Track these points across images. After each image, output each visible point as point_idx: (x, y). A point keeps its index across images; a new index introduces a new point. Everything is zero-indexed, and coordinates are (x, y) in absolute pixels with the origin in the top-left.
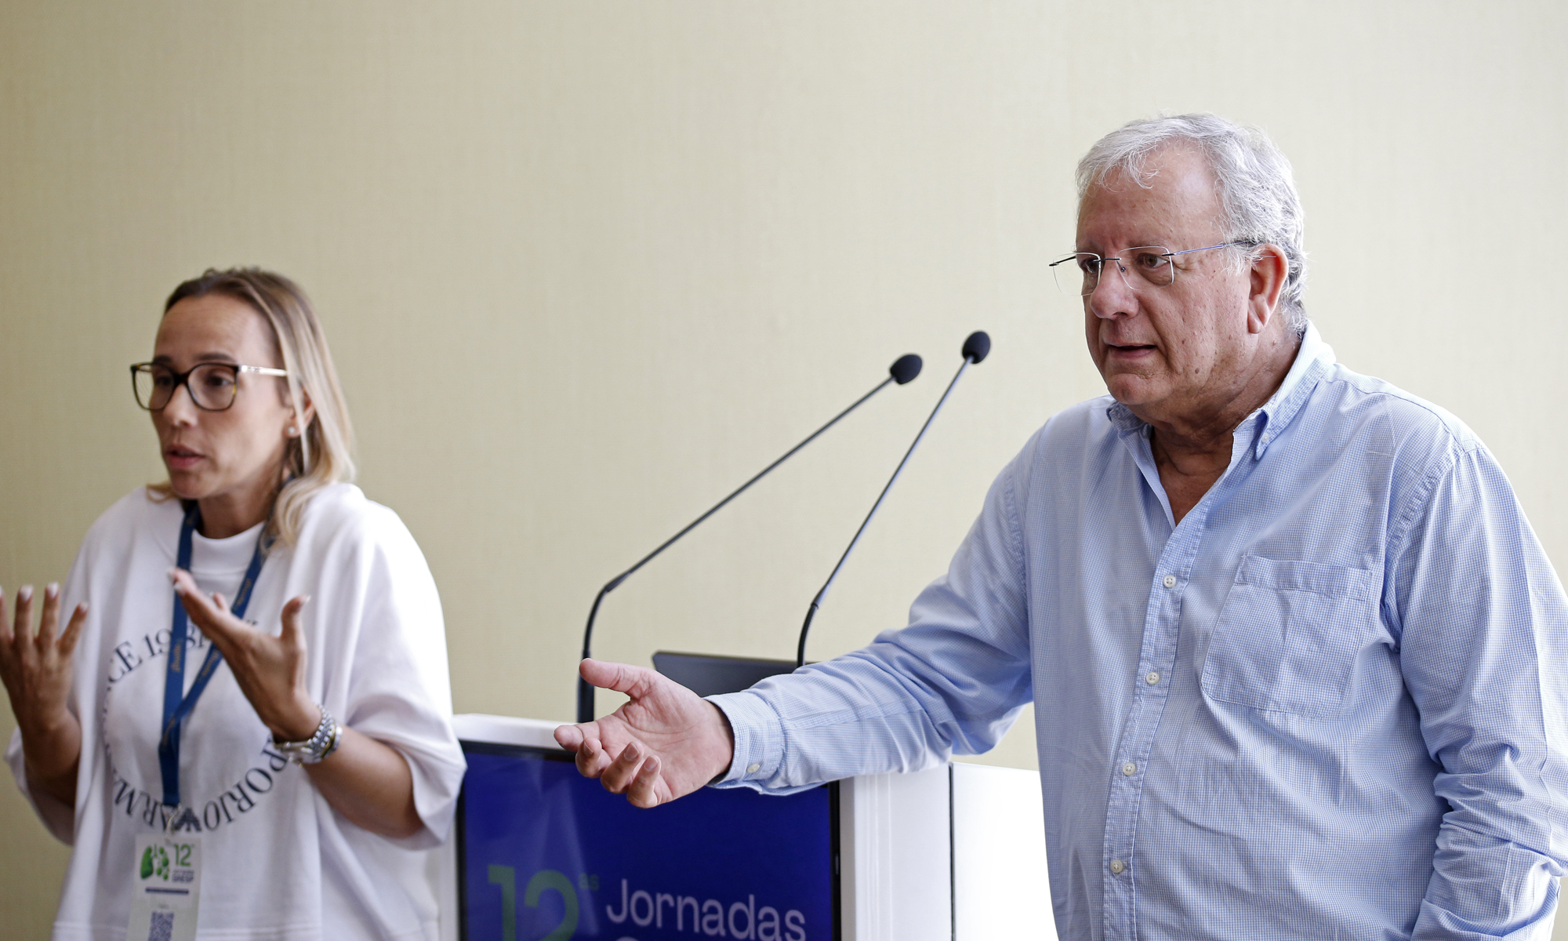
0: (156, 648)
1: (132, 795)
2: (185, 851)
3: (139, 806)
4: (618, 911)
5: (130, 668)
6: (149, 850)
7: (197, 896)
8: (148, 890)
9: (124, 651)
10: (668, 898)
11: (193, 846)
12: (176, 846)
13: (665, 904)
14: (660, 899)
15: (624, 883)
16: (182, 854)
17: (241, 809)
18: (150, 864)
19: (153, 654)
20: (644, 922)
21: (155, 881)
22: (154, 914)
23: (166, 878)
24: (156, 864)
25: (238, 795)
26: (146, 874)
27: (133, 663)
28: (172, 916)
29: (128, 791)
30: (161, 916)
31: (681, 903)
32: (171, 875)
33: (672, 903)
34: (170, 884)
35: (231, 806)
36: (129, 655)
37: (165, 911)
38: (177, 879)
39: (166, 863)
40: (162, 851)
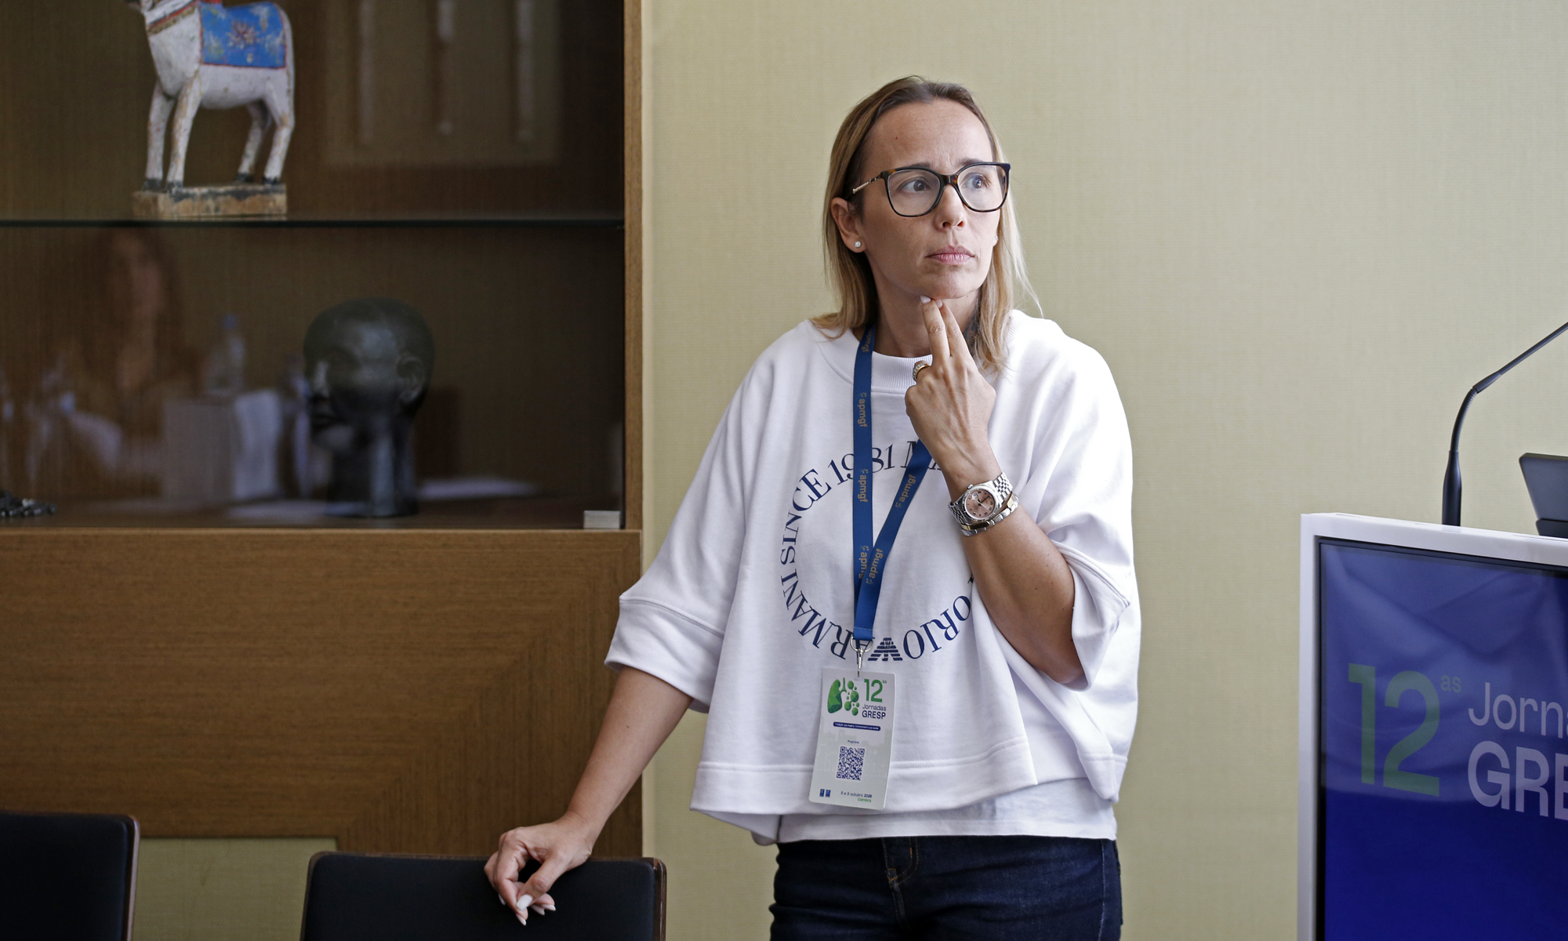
0: (844, 473)
1: (822, 624)
2: (877, 686)
3: (829, 636)
4: (1480, 715)
5: (819, 496)
6: (838, 684)
7: (889, 732)
8: (835, 724)
9: (811, 478)
10: (1532, 702)
11: (885, 682)
12: (867, 681)
13: (1529, 708)
14: (1523, 703)
15: (1488, 685)
16: (873, 690)
17: (948, 638)
18: (839, 698)
19: (842, 480)
20: (1508, 726)
21: (843, 715)
22: (843, 749)
23: (855, 713)
24: (844, 697)
25: (946, 623)
26: (833, 709)
27: (821, 490)
28: (862, 752)
29: (818, 620)
30: (850, 752)
31: (1545, 708)
32: (860, 710)
33: (1536, 708)
34: (859, 720)
35: (938, 634)
36: (817, 483)
37: (855, 747)
38: (866, 715)
39: (856, 698)
40: (851, 685)
